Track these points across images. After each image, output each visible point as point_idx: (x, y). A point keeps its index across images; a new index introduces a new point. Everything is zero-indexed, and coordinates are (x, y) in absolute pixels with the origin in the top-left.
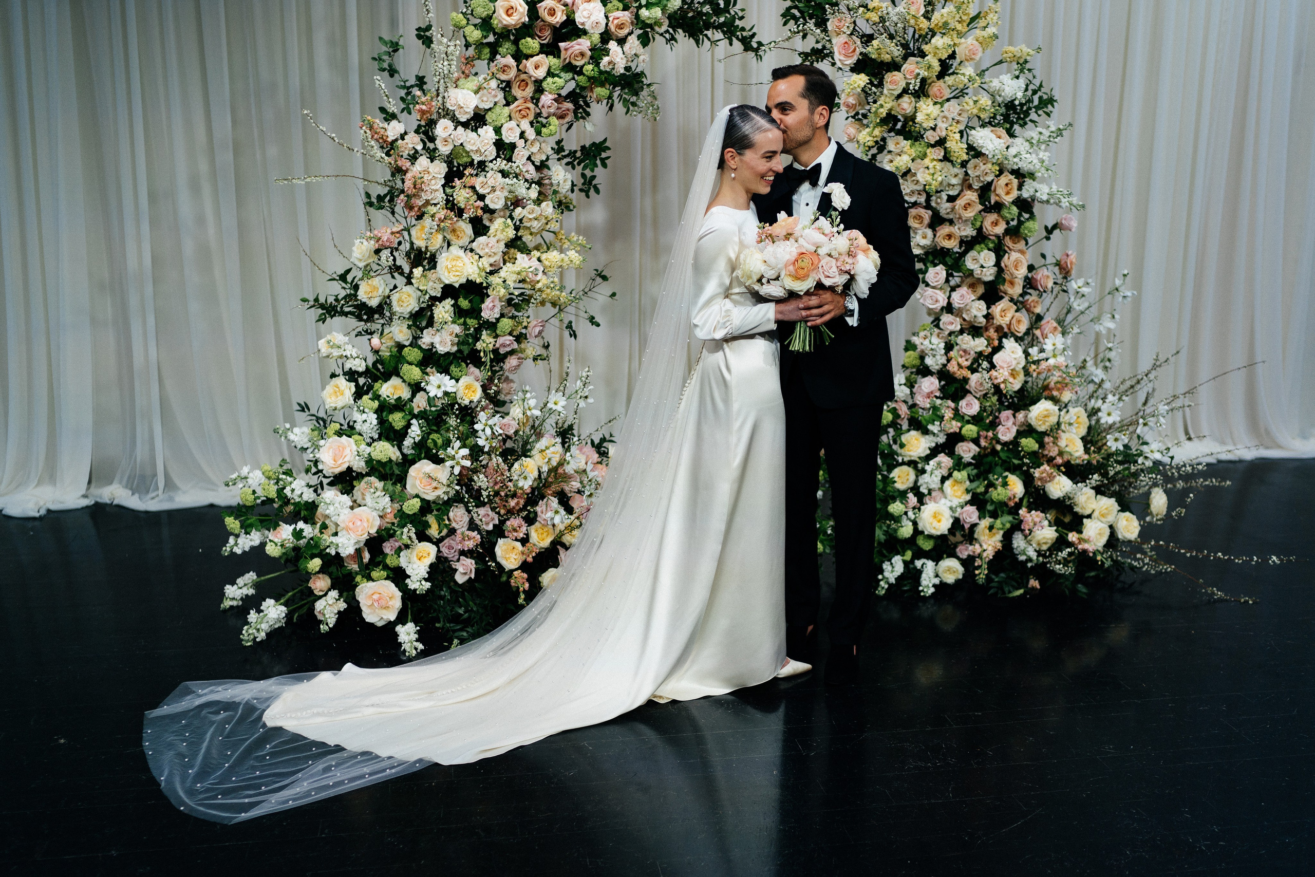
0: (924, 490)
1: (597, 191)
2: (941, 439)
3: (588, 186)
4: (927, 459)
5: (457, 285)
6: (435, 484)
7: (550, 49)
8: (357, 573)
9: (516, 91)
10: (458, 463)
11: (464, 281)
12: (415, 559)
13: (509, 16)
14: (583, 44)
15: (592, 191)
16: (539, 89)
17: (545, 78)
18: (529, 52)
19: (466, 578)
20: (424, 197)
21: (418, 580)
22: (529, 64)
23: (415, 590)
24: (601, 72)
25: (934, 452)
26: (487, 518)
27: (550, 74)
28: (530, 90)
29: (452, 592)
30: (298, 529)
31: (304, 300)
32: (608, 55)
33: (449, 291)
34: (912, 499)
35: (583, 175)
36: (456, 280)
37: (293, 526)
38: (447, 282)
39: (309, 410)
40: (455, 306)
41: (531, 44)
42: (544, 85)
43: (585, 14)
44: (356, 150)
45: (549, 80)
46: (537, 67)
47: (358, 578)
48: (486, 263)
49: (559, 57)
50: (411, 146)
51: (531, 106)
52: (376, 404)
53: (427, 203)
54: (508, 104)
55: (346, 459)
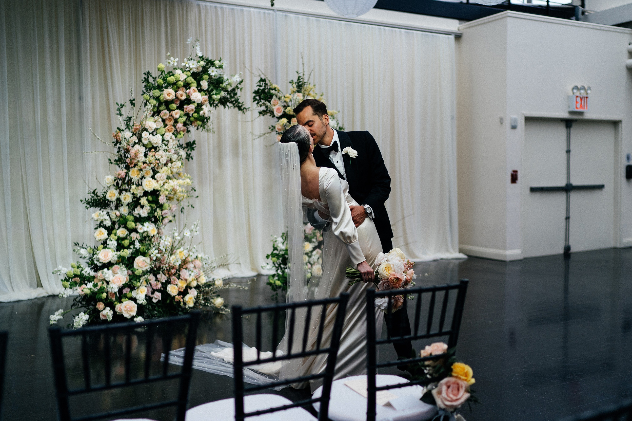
0: (312, 262)
1: (192, 159)
2: (316, 244)
3: (189, 157)
4: (312, 252)
5: (149, 191)
6: (145, 264)
7: (180, 107)
8: (115, 301)
9: (167, 122)
10: (155, 255)
11: (152, 189)
12: (140, 292)
13: (169, 96)
14: (192, 107)
15: (190, 159)
16: (176, 121)
17: (179, 118)
18: (173, 109)
19: (157, 300)
20: (137, 159)
21: (142, 300)
22: (173, 113)
23: (142, 304)
24: (200, 116)
25: (314, 249)
26: (163, 278)
27: (180, 117)
28: (172, 122)
29: (152, 306)
30: (95, 284)
31: (81, 201)
32: (203, 110)
33: (146, 194)
34: (309, 265)
35: (187, 153)
36: (149, 189)
37: (93, 282)
38: (146, 190)
39: (78, 244)
40: (147, 200)
41: (174, 106)
42: (179, 120)
43: (195, 96)
44: (107, 143)
45: (180, 118)
46: (176, 114)
47: (116, 303)
48: (161, 182)
49: (183, 110)
50: (134, 141)
51: (173, 127)
52: (116, 238)
53: (138, 161)
54: (165, 127)
55: (110, 257)
